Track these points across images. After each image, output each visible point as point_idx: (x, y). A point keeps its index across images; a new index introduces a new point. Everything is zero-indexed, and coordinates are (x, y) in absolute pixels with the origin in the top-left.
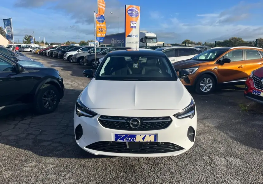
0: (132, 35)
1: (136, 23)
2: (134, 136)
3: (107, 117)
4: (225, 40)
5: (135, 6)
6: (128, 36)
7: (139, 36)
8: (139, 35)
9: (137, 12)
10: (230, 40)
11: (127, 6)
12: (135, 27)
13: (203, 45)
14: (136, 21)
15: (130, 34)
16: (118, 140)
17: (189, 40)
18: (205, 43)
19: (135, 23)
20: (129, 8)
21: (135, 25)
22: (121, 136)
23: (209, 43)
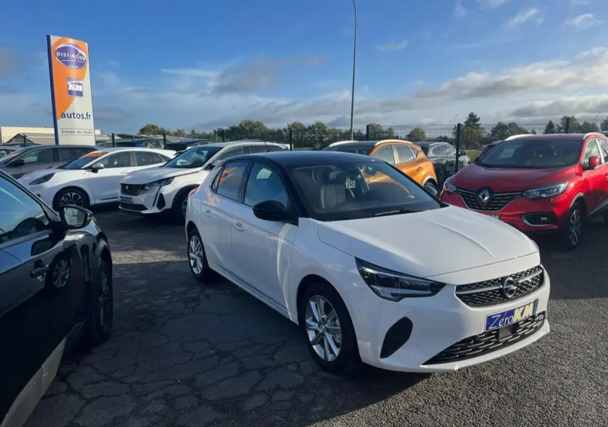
0: (74, 114)
1: (81, 84)
2: (511, 313)
3: (469, 286)
4: (231, 126)
5: (71, 41)
6: (63, 115)
7: (92, 117)
8: (91, 113)
9: (81, 55)
10: (241, 126)
11: (54, 39)
12: (80, 94)
13: (188, 136)
14: (82, 78)
15: (69, 111)
16: (490, 328)
17: (155, 124)
18: (193, 131)
19: (81, 82)
20: (58, 43)
21: (79, 88)
22: (496, 318)
23: (200, 131)
